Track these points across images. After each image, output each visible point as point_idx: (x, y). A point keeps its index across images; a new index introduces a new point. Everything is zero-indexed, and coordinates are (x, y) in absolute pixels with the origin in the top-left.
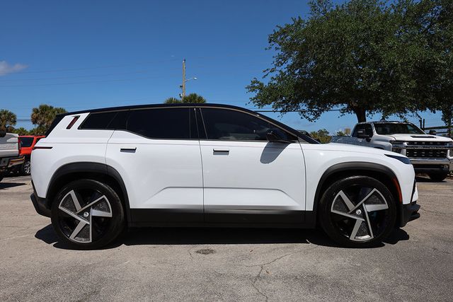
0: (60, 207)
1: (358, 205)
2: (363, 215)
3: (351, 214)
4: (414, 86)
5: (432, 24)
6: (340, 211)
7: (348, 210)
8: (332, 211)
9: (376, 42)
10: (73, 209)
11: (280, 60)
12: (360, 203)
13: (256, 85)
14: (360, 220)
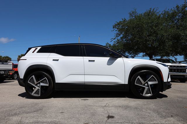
0: (28, 82)
1: (146, 82)
2: (148, 86)
3: (143, 85)
4: (171, 44)
5: (178, 21)
6: (139, 84)
7: (142, 84)
8: (135, 84)
9: (156, 27)
10: (34, 83)
11: (118, 35)
12: (147, 81)
13: (108, 45)
14: (147, 88)
